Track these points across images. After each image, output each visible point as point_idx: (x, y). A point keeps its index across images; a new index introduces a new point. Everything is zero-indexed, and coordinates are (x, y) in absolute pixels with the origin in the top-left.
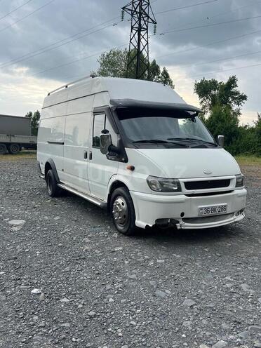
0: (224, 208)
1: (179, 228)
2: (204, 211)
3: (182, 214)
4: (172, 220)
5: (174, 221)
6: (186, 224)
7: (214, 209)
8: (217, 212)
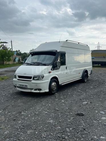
3: (16, 85)
7: (23, 85)
8: (24, 87)
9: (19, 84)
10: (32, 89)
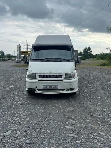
0: (56, 87)
1: (35, 92)
2: (45, 87)
3: (36, 87)
4: (33, 89)
5: (34, 90)
6: (38, 91)
7: (51, 87)
8: (52, 88)
9: (44, 86)
10: (64, 90)
